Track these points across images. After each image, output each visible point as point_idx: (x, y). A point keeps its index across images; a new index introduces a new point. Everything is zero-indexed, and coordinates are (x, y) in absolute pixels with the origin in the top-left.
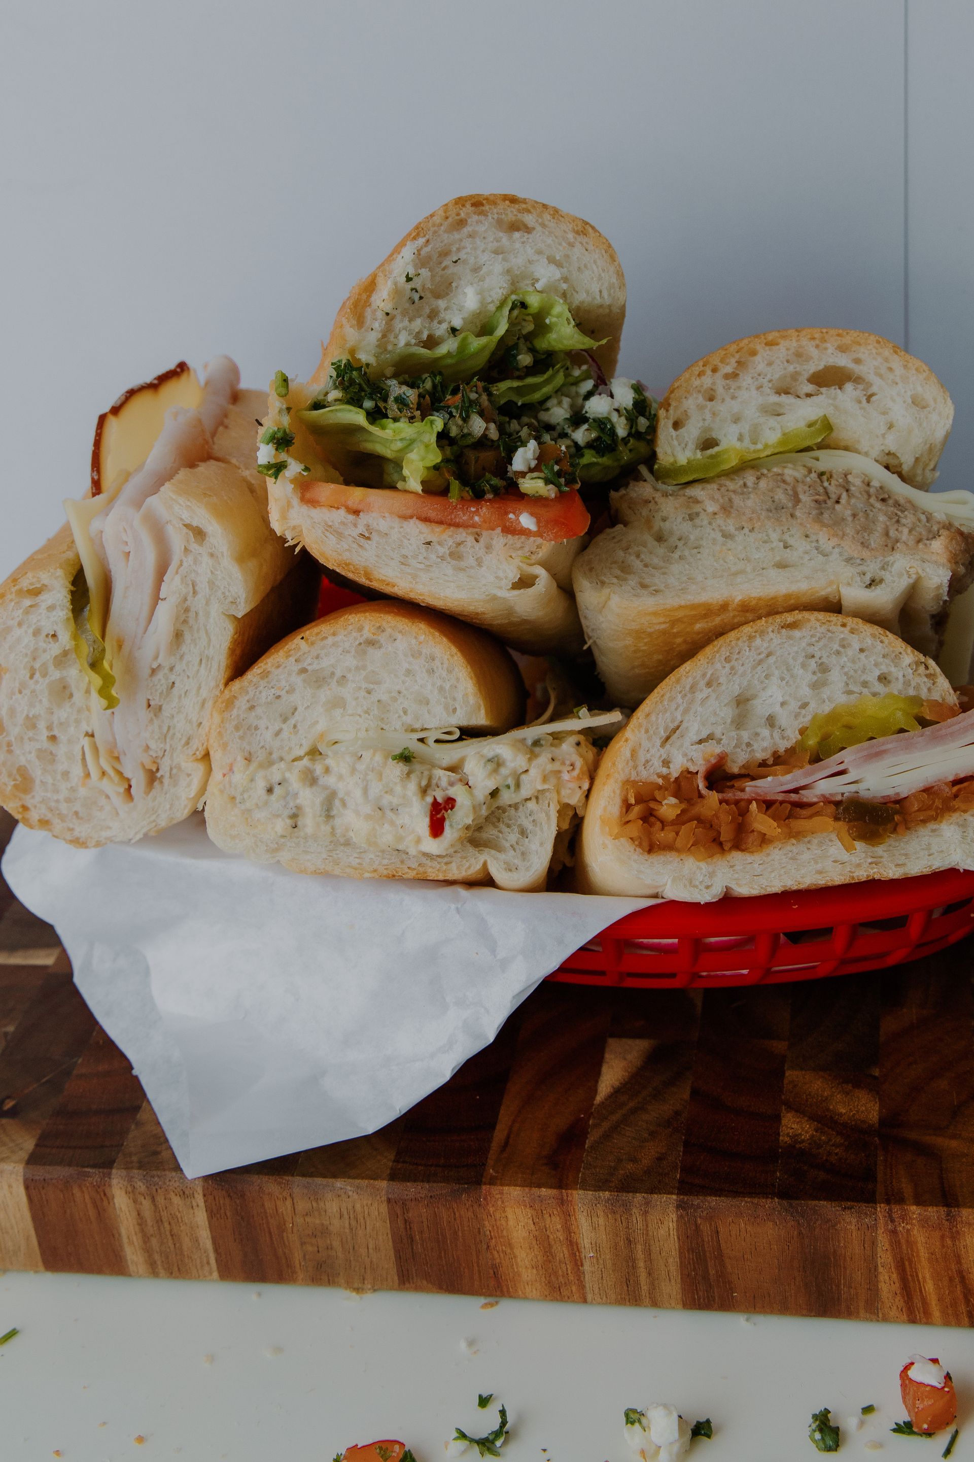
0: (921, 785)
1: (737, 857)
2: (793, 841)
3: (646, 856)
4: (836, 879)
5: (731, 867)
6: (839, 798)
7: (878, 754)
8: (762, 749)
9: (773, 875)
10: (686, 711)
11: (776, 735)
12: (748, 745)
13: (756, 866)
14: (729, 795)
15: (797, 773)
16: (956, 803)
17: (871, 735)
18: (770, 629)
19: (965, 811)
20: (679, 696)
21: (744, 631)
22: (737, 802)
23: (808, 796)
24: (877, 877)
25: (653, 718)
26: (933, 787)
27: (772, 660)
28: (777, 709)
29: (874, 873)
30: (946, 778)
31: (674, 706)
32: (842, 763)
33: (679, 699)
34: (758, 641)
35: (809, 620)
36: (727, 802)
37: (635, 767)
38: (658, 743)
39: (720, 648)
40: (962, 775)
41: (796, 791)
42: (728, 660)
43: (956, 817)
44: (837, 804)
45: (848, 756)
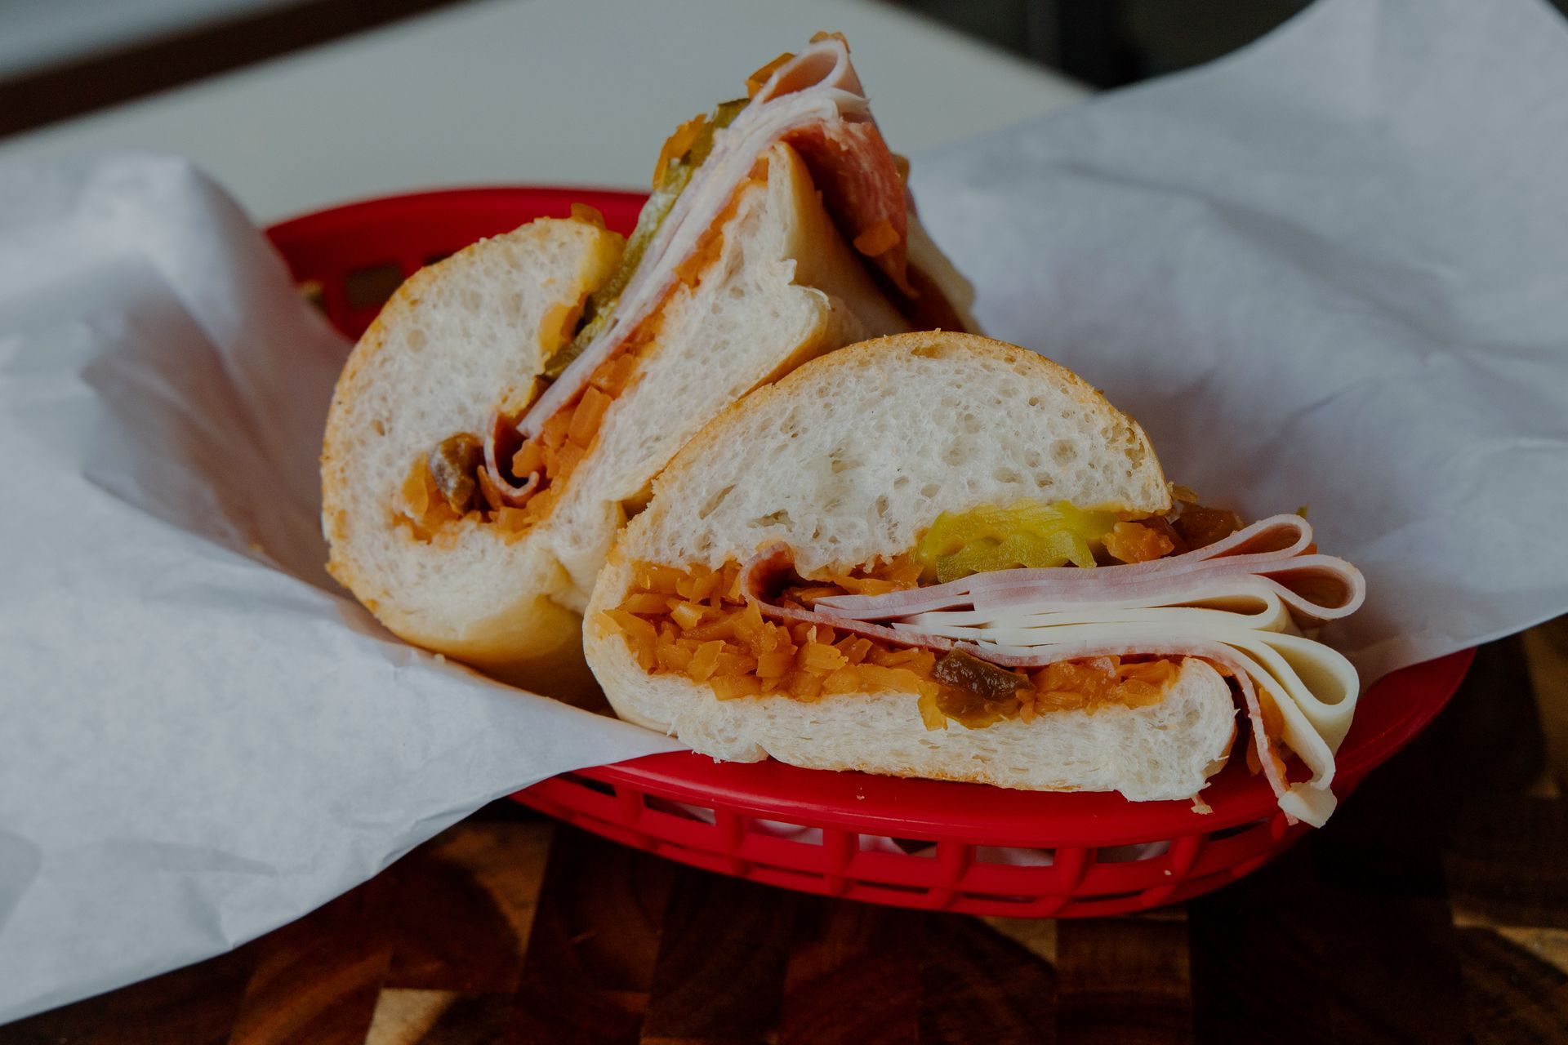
0: (1073, 652)
1: (780, 702)
2: (866, 696)
3: (647, 677)
4: (917, 768)
5: (771, 717)
6: (946, 646)
7: (1022, 593)
8: (854, 549)
9: (828, 742)
10: (745, 467)
11: (881, 532)
12: (834, 540)
13: (807, 723)
14: (786, 612)
15: (898, 595)
16: (1120, 690)
17: (1018, 560)
18: (894, 354)
19: (1132, 706)
20: (739, 440)
21: (855, 353)
22: (793, 626)
23: (901, 633)
24: (981, 779)
25: (694, 470)
26: (1094, 659)
27: (889, 401)
28: (890, 491)
29: (977, 773)
30: (1112, 648)
31: (728, 455)
32: (968, 593)
33: (739, 446)
34: (873, 371)
35: (958, 347)
36: (778, 622)
37: (656, 538)
38: (696, 510)
39: (813, 373)
40: (1138, 651)
41: (887, 622)
42: (822, 392)
43: (1118, 712)
44: (940, 654)
45: (976, 587)
